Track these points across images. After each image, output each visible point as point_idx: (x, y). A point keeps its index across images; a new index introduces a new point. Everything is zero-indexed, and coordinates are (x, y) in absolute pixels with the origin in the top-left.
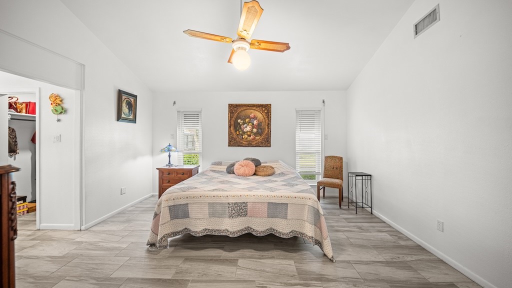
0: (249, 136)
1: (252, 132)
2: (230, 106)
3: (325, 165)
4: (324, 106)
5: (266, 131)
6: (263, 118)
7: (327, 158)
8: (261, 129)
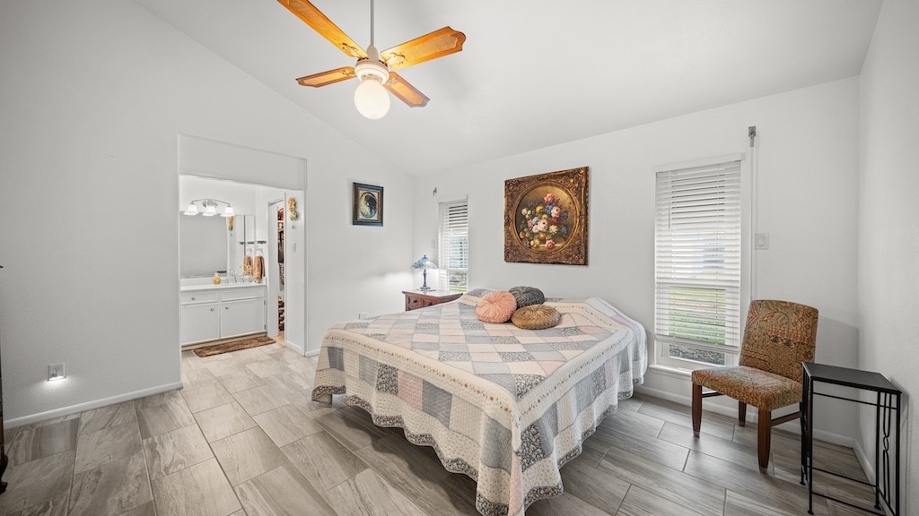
0: (543, 241)
1: (547, 232)
2: (508, 183)
3: (748, 326)
4: (752, 145)
5: (576, 231)
6: (569, 200)
7: (757, 305)
8: (566, 226)
